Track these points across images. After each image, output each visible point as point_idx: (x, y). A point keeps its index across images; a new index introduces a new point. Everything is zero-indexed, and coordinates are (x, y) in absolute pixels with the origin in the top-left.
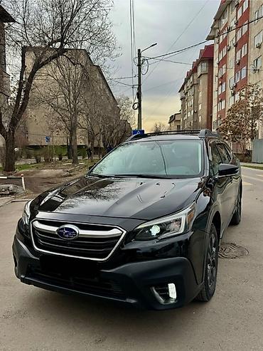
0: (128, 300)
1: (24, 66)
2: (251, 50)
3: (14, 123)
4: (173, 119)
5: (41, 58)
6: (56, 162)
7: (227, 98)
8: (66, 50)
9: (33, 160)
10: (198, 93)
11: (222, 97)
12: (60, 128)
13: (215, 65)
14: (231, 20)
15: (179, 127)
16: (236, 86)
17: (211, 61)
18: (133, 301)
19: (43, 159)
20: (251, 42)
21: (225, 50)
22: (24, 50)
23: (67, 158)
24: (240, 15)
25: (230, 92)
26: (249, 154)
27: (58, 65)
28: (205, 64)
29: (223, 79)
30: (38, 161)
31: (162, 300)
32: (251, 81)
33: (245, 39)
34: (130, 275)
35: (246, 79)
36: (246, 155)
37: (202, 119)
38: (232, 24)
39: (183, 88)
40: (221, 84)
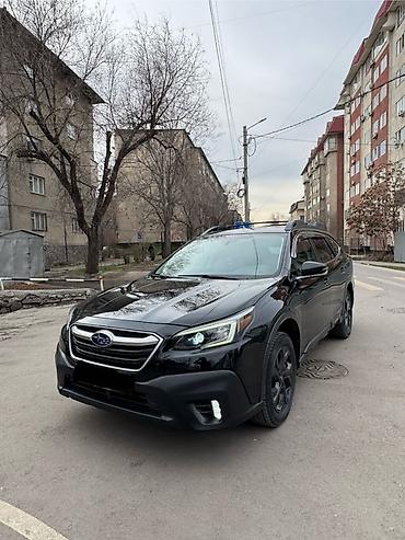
0: (163, 418)
1: (109, 153)
2: (392, 120)
3: (97, 218)
4: (295, 208)
5: (129, 143)
6: (148, 263)
7: (363, 181)
8: (156, 132)
9: (122, 261)
10: (325, 176)
11: (356, 181)
12: (154, 222)
13: (347, 140)
14: (365, 83)
15: (302, 217)
16: (373, 166)
17: (341, 135)
18: (168, 419)
19: (132, 259)
20: (392, 110)
21: (358, 121)
22: (109, 135)
23: (161, 257)
24: (376, 77)
25: (365, 173)
26: (391, 251)
27: (149, 148)
28: (333, 140)
29: (356, 157)
30: (127, 262)
31: (202, 419)
32: (393, 158)
33: (384, 107)
34: (165, 389)
35: (386, 156)
36: (387, 253)
37: (331, 208)
38: (367, 89)
39: (306, 170)
40: (354, 163)
